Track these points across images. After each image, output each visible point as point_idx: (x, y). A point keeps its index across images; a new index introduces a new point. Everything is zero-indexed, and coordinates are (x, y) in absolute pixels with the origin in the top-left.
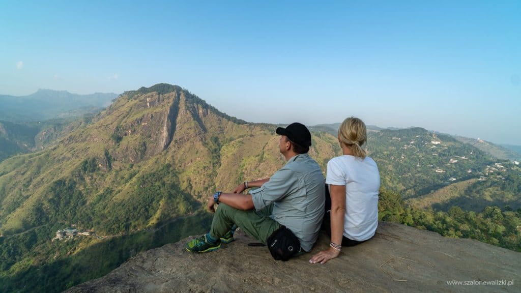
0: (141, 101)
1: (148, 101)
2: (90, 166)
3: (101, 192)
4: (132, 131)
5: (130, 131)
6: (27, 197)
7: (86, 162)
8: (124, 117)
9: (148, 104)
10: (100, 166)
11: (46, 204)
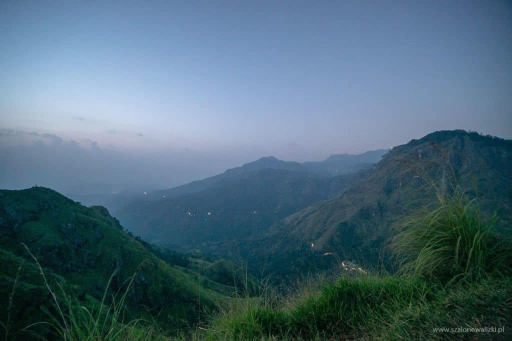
0: (411, 154)
1: (419, 152)
2: (365, 214)
3: (374, 238)
4: (402, 184)
5: (400, 184)
6: (326, 230)
7: (362, 210)
8: (394, 171)
9: (420, 155)
10: (374, 215)
11: (336, 238)
